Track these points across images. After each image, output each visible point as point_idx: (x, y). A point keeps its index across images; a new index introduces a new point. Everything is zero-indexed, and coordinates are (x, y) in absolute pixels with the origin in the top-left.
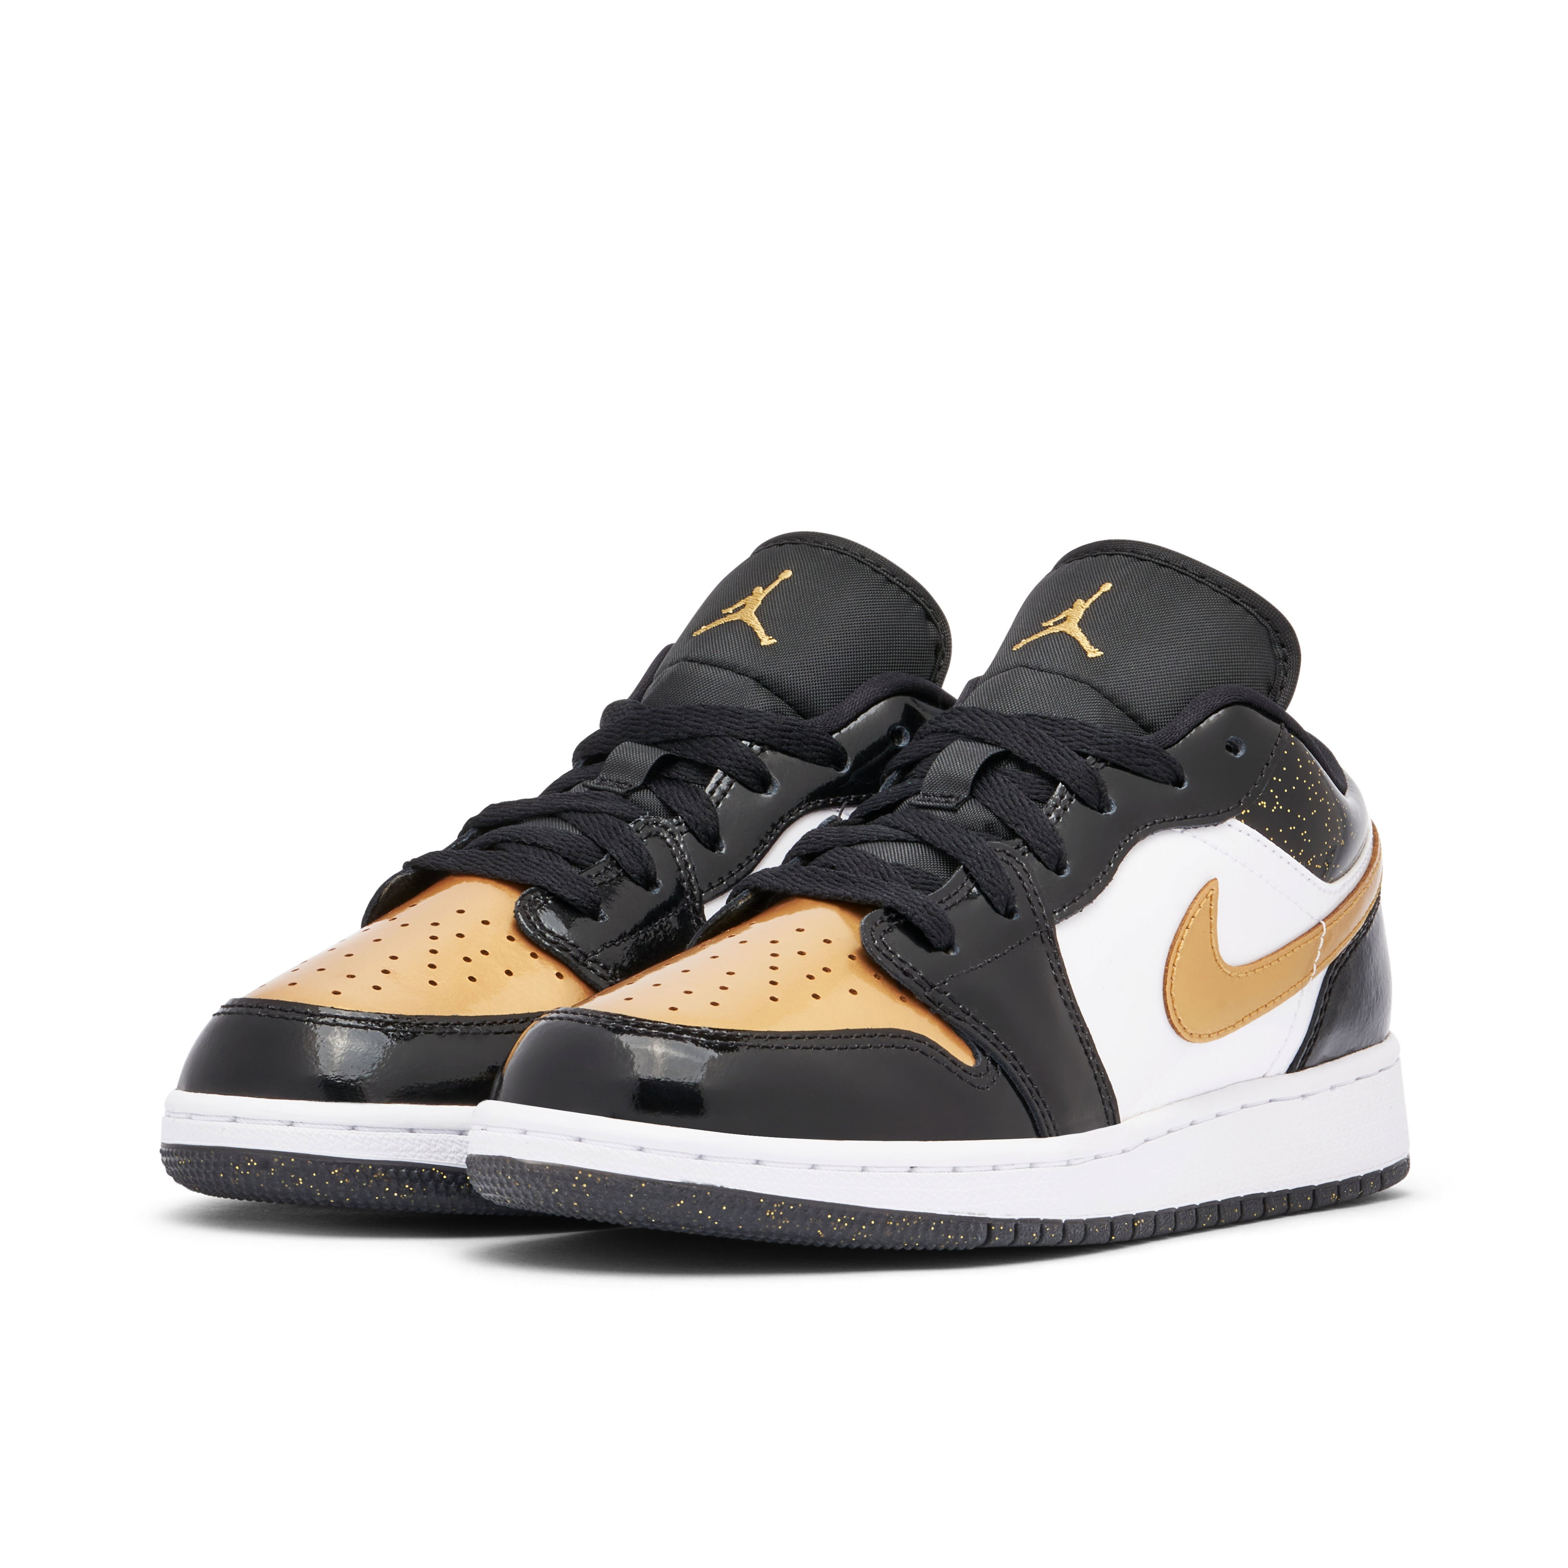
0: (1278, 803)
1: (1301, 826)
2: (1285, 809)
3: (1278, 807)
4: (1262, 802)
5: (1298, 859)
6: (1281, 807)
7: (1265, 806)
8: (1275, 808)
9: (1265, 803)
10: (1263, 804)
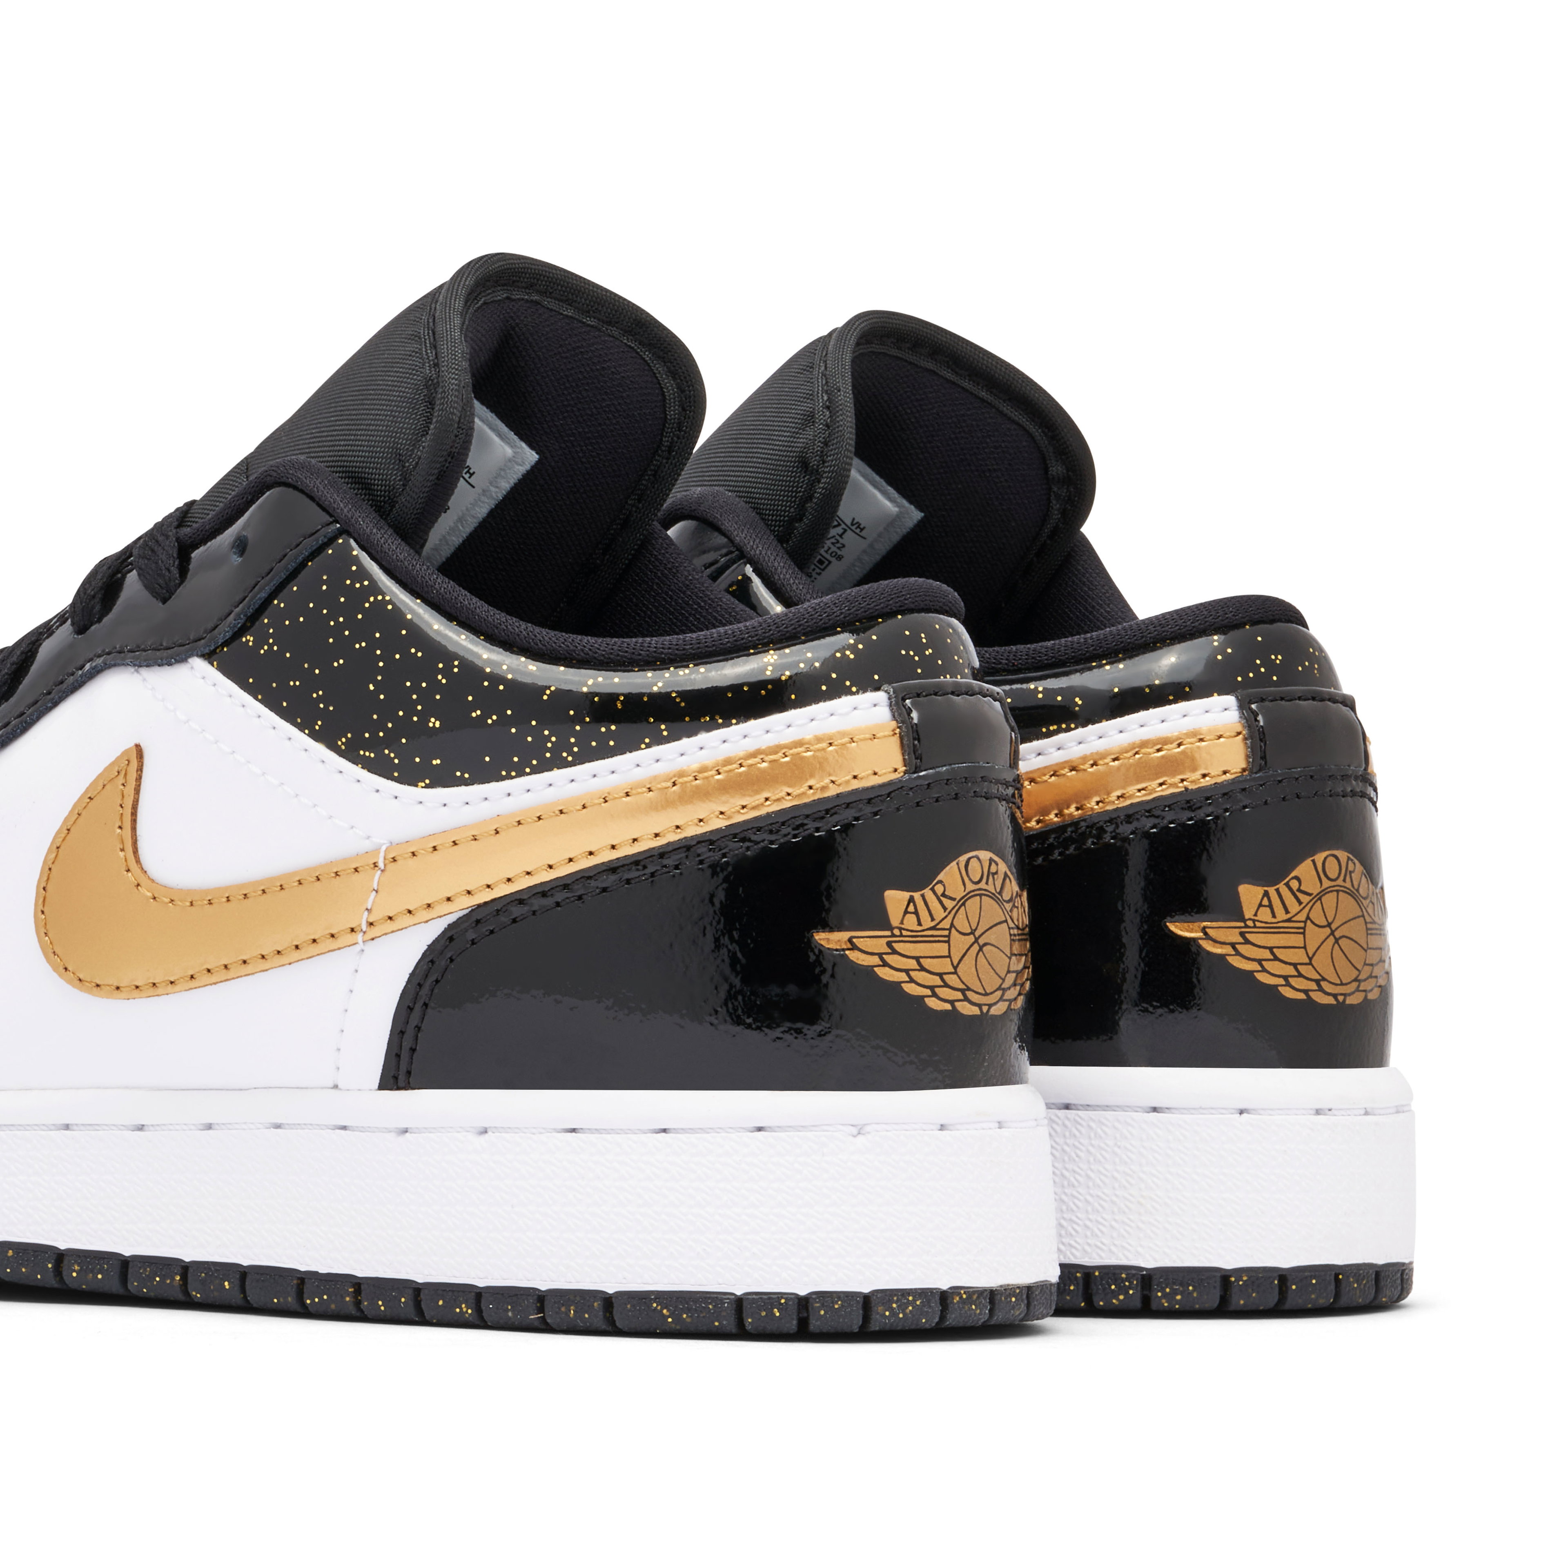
0: (271, 641)
1: (312, 681)
2: (281, 652)
3: (271, 646)
4: (248, 637)
5: (315, 736)
6: (275, 648)
7: (251, 644)
8: (266, 647)
9: (252, 639)
10: (249, 641)
